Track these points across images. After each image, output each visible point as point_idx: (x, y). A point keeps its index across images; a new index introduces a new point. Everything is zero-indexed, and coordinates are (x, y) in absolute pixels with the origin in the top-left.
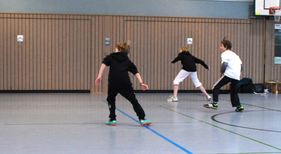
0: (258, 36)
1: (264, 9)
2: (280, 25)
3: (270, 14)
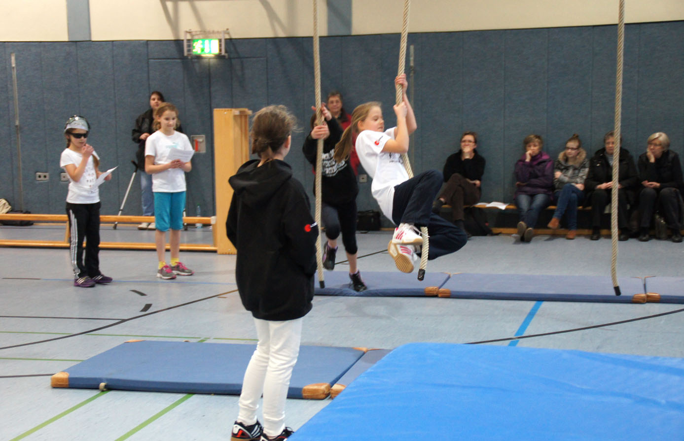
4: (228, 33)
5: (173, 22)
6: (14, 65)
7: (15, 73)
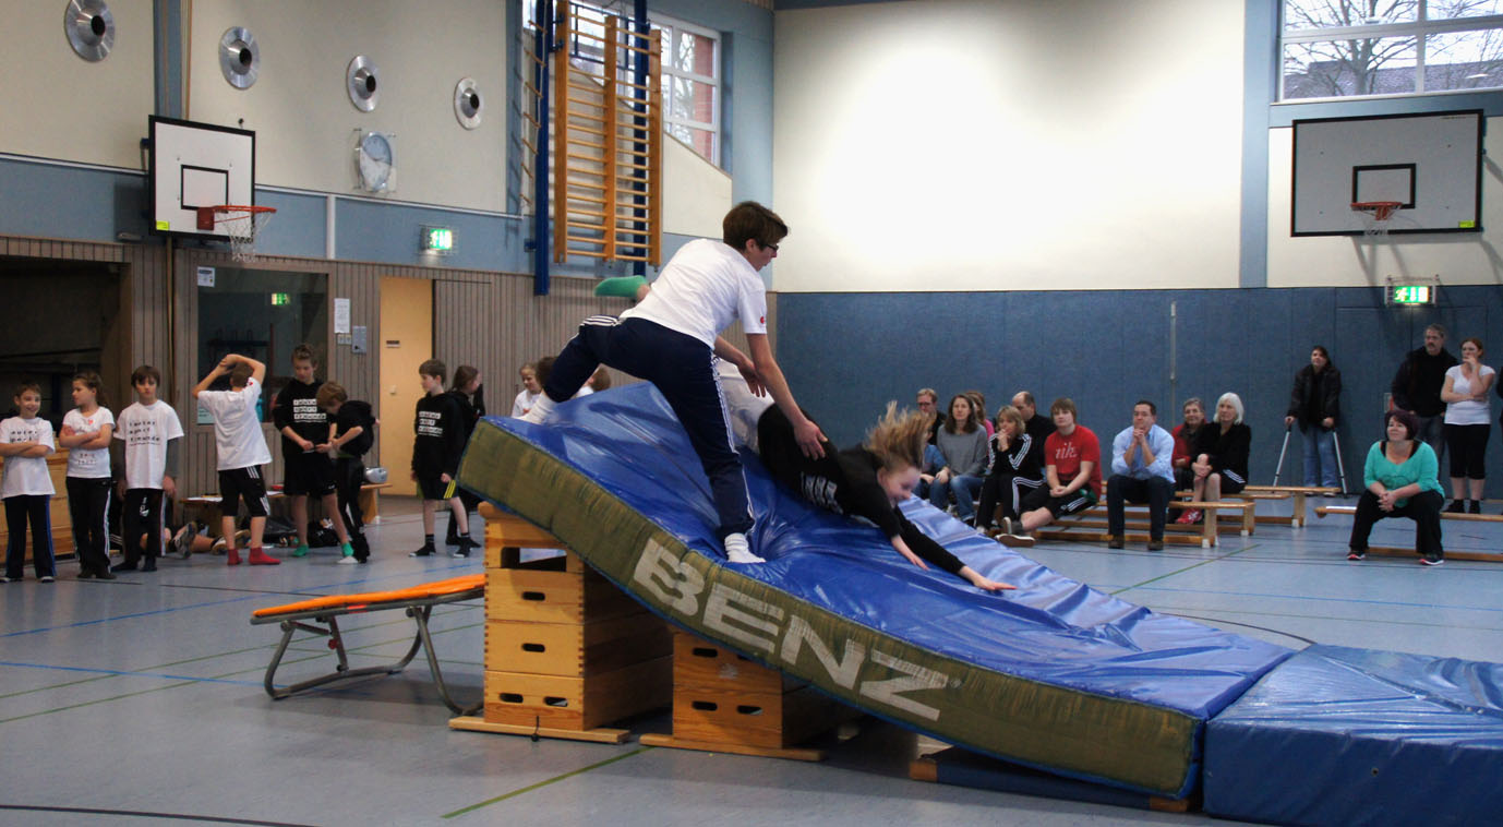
0: (149, 315)
1: (183, 207)
2: (210, 272)
3: (199, 228)
4: (1438, 280)
5: (1369, 268)
6: (1173, 314)
7: (1174, 322)
